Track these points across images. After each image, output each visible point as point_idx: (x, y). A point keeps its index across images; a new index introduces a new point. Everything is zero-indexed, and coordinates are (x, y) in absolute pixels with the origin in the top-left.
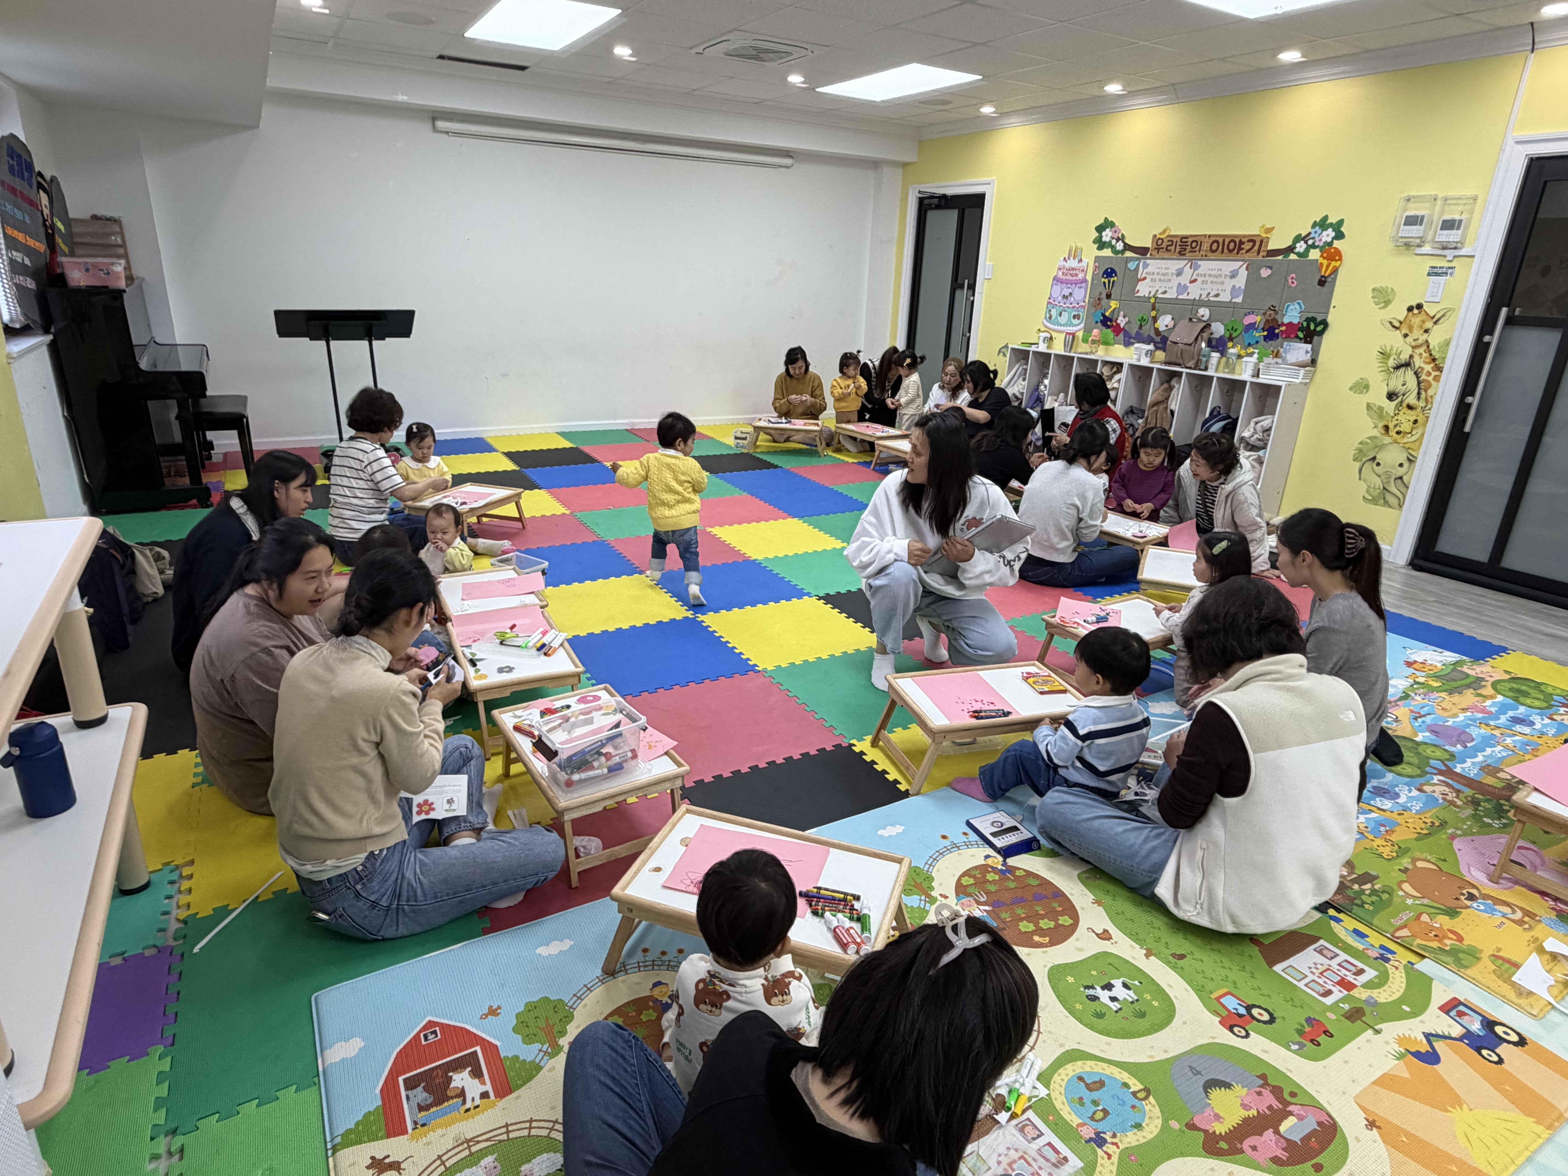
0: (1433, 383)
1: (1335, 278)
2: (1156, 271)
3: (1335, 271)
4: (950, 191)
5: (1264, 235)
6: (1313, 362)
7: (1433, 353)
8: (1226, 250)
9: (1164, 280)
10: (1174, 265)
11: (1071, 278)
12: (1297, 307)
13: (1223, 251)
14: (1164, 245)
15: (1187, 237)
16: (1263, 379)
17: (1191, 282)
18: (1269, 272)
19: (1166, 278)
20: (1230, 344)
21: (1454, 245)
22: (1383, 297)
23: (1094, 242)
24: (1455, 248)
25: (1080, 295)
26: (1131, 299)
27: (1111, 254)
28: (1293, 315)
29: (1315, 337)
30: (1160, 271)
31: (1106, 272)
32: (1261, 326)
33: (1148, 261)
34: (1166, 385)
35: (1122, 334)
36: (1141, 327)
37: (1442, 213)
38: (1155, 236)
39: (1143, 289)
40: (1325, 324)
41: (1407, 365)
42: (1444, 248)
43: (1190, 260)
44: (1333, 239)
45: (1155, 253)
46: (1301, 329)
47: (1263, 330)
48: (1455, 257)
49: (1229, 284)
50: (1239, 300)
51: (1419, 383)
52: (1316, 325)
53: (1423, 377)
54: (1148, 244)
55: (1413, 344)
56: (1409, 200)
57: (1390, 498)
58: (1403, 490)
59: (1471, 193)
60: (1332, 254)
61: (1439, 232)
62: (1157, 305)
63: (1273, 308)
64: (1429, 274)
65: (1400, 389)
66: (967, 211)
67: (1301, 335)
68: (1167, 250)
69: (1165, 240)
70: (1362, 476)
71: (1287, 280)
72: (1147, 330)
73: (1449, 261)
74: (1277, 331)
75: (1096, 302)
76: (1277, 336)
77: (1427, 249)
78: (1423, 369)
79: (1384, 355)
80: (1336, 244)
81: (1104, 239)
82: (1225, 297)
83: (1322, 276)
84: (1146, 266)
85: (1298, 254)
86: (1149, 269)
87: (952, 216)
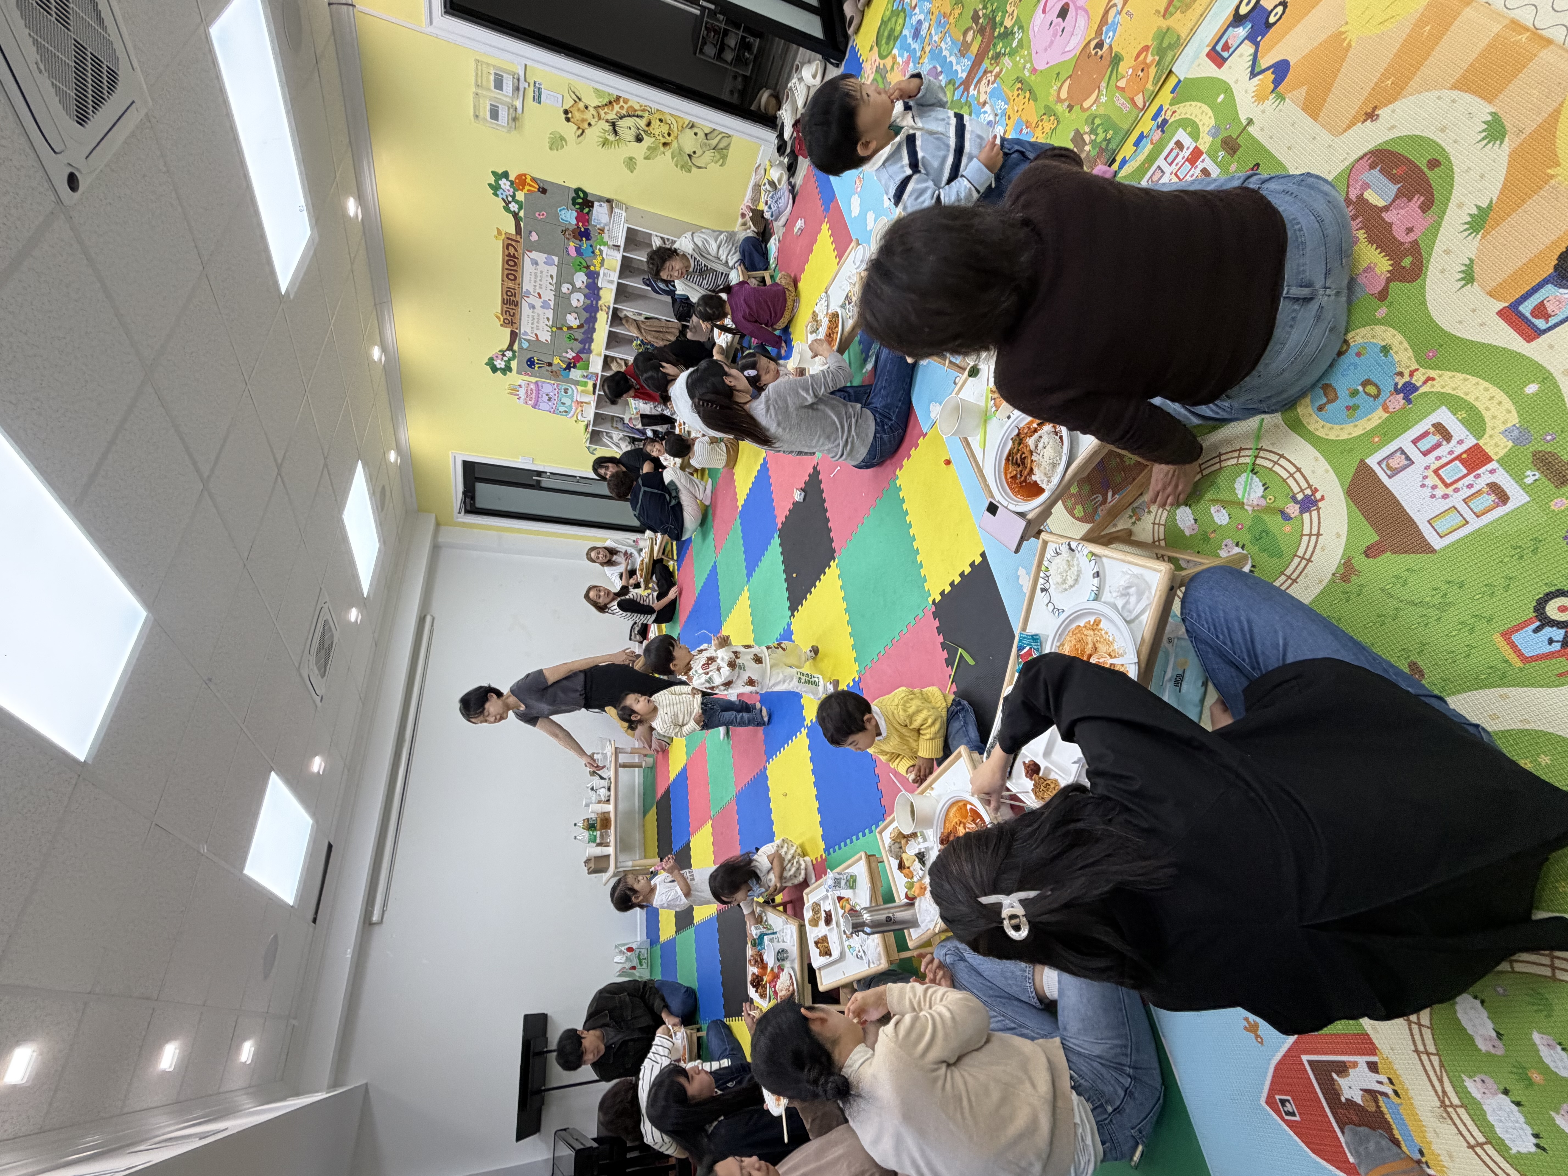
0: (629, 104)
1: (540, 180)
2: (530, 325)
3: (534, 179)
4: (460, 488)
5: (503, 236)
6: (609, 201)
7: (605, 102)
8: (515, 268)
9: (538, 319)
10: (525, 310)
11: (534, 395)
12: (563, 212)
13: (516, 271)
14: (509, 318)
15: (503, 300)
16: (621, 242)
17: (540, 297)
18: (534, 234)
19: (536, 317)
20: (592, 268)
21: (516, 81)
22: (557, 142)
23: (505, 374)
24: (518, 80)
25: (549, 386)
26: (553, 347)
27: (516, 361)
28: (570, 216)
29: (589, 198)
30: (530, 322)
31: (530, 366)
32: (578, 242)
33: (522, 331)
34: (624, 322)
35: (581, 355)
36: (576, 340)
37: (489, 89)
38: (501, 325)
39: (545, 336)
40: (577, 190)
41: (614, 125)
42: (518, 89)
43: (522, 298)
44: (507, 179)
45: (515, 326)
46: (582, 210)
47: (581, 240)
48: (525, 80)
49: (542, 266)
50: (556, 259)
51: (629, 116)
52: (579, 197)
53: (624, 112)
54: (508, 331)
55: (596, 119)
56: (477, 116)
57: (721, 146)
58: (716, 133)
59: (473, 65)
60: (520, 182)
61: (504, 92)
62: (558, 326)
63: (564, 232)
64: (540, 103)
65: (633, 132)
66: (477, 476)
67: (586, 210)
68: (513, 316)
69: (505, 317)
70: (703, 166)
71: (541, 220)
72: (579, 335)
73: (529, 85)
74: (583, 230)
75: (555, 375)
76: (587, 230)
77: (518, 104)
78: (618, 112)
79: (605, 143)
80: (512, 177)
81: (503, 366)
82: (554, 271)
83: (539, 190)
84: (526, 333)
85: (520, 208)
86: (529, 331)
87: (480, 487)
